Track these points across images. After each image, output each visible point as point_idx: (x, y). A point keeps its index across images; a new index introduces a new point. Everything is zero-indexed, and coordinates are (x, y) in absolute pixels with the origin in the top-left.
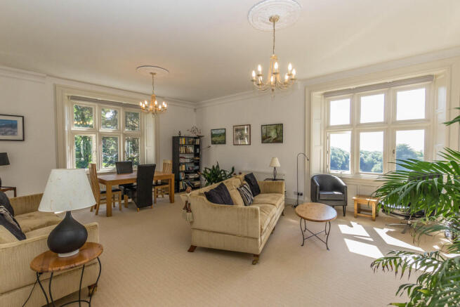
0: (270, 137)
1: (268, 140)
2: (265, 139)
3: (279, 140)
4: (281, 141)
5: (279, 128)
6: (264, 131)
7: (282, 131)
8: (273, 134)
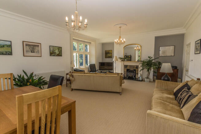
0: (55, 53)
1: (54, 54)
2: (52, 54)
3: (60, 55)
4: (61, 56)
5: (60, 49)
6: (52, 49)
7: (61, 51)
8: (57, 52)
